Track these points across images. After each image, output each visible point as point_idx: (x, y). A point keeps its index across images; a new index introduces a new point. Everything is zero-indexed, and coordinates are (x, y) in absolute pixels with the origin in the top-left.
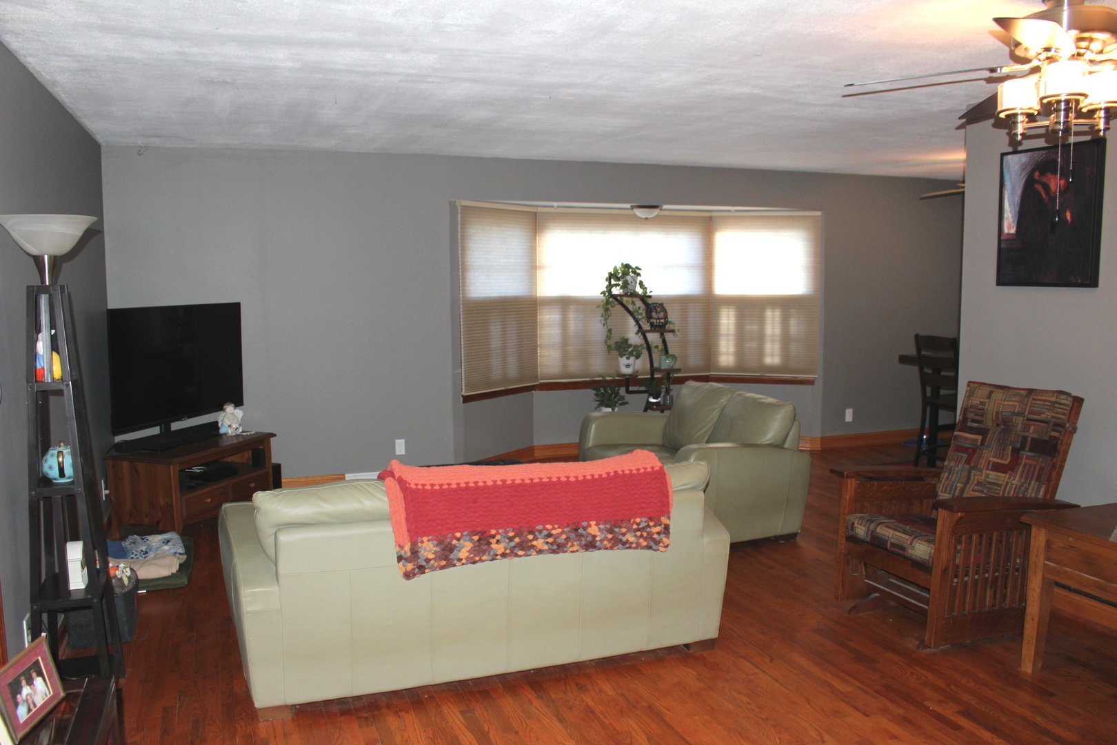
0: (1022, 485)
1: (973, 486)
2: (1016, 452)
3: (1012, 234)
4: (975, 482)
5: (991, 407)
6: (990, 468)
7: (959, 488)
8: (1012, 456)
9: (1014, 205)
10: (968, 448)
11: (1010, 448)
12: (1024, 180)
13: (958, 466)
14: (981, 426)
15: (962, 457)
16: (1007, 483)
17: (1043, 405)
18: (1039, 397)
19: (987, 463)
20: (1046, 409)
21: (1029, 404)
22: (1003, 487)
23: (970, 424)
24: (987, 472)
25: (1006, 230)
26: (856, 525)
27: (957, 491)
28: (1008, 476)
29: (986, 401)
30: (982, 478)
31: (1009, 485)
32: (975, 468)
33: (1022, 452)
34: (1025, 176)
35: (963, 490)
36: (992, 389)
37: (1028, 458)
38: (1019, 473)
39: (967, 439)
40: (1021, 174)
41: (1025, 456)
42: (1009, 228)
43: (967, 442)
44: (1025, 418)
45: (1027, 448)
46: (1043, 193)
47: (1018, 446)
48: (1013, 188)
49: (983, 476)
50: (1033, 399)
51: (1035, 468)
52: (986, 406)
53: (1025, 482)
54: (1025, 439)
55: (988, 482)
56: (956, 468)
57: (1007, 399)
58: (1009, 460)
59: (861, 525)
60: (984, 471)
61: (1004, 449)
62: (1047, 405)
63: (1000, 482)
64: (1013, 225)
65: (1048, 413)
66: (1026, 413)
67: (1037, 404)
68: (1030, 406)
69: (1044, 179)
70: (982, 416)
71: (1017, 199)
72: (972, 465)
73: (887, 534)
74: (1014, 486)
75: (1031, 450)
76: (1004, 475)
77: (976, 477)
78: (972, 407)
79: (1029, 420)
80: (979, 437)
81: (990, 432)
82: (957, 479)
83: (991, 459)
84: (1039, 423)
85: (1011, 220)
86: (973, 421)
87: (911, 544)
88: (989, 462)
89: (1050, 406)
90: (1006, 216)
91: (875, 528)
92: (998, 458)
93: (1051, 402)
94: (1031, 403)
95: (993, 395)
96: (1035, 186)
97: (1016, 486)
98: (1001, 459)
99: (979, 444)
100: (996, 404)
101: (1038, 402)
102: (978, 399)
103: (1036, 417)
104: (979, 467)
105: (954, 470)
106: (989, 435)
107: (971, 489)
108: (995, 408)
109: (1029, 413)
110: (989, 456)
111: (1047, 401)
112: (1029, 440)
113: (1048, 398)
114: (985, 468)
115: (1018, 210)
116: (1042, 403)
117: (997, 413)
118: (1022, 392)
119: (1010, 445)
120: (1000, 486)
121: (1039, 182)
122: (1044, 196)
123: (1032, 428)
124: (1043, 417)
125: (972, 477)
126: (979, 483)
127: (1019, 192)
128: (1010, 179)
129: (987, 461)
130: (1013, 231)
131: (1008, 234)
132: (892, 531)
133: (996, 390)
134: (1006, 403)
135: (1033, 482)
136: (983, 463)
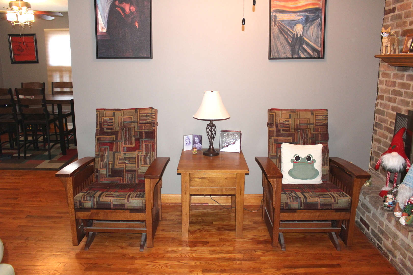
0: (147, 155)
1: (118, 161)
2: (138, 141)
3: (104, 32)
4: (118, 159)
5: (116, 120)
6: (125, 150)
7: (110, 164)
8: (135, 142)
9: (105, 17)
10: (107, 143)
11: (134, 138)
12: (110, 5)
13: (106, 153)
14: (112, 131)
15: (106, 148)
16: (138, 156)
17: (146, 115)
18: (143, 112)
19: (122, 149)
20: (148, 117)
21: (139, 116)
22: (136, 158)
23: (105, 130)
24: (124, 152)
25: (100, 30)
26: (82, 201)
27: (110, 166)
28: (137, 152)
29: (112, 117)
30: (121, 156)
31: (140, 157)
32: (117, 151)
33: (141, 140)
34: (110, 3)
35: (113, 164)
36: (114, 111)
37: (145, 141)
38: (143, 150)
39: (106, 138)
40: (107, 2)
41: (143, 141)
42: (102, 29)
43: (107, 140)
44: (138, 123)
45: (144, 137)
46: (121, 12)
47: (138, 136)
48: (103, 9)
49: (122, 155)
50: (140, 113)
51: (151, 145)
52: (114, 120)
53: (149, 153)
54: (141, 133)
55: (126, 158)
56: (105, 155)
57: (125, 115)
58: (134, 144)
59: (86, 200)
60: (122, 152)
61: (131, 140)
62: (148, 115)
63: (134, 156)
64: (104, 28)
65: (150, 119)
66: (138, 121)
67: (143, 115)
68: (140, 117)
69: (122, 5)
70: (112, 125)
71: (106, 14)
72: (114, 151)
73: (109, 201)
74: (143, 157)
75: (146, 138)
76: (135, 152)
77: (118, 156)
78: (105, 122)
79: (140, 123)
80: (114, 136)
81: (119, 133)
82: (108, 160)
83: (124, 146)
84: (147, 124)
85: (103, 25)
86: (107, 129)
87: (128, 201)
88: (124, 147)
89: (150, 115)
90: (99, 23)
91: (99, 200)
92: (128, 145)
93: (150, 113)
94: (140, 115)
95: (116, 114)
96: (117, 8)
97: (144, 156)
98: (130, 145)
99: (114, 140)
100: (119, 119)
101: (143, 114)
102: (107, 117)
103: (145, 122)
104: (118, 151)
105: (104, 155)
106: (119, 135)
107: (118, 163)
108: (119, 120)
109: (140, 120)
110: (122, 144)
111: (148, 113)
112: (143, 133)
113: (148, 112)
114: (122, 151)
115: (107, 20)
116: (146, 114)
117: (121, 123)
118: (132, 110)
119: (133, 137)
120: (135, 158)
121: (119, 7)
122: (122, 14)
123: (144, 127)
124: (148, 121)
125: (116, 157)
126: (120, 159)
127: (107, 11)
128: (101, 3)
129: (122, 147)
130: (105, 31)
131: (102, 32)
132: (112, 198)
133: (117, 111)
134: (125, 117)
135: (152, 152)
136: (120, 149)
